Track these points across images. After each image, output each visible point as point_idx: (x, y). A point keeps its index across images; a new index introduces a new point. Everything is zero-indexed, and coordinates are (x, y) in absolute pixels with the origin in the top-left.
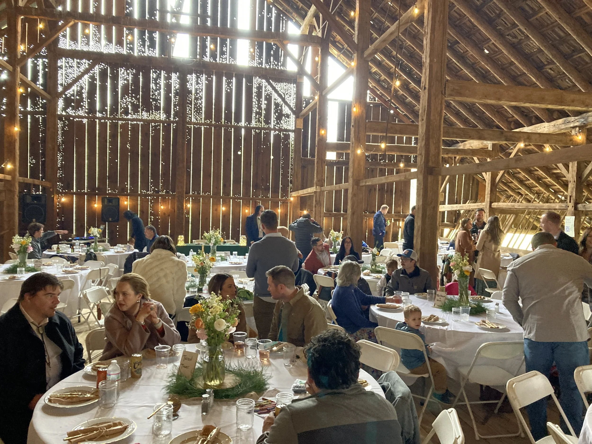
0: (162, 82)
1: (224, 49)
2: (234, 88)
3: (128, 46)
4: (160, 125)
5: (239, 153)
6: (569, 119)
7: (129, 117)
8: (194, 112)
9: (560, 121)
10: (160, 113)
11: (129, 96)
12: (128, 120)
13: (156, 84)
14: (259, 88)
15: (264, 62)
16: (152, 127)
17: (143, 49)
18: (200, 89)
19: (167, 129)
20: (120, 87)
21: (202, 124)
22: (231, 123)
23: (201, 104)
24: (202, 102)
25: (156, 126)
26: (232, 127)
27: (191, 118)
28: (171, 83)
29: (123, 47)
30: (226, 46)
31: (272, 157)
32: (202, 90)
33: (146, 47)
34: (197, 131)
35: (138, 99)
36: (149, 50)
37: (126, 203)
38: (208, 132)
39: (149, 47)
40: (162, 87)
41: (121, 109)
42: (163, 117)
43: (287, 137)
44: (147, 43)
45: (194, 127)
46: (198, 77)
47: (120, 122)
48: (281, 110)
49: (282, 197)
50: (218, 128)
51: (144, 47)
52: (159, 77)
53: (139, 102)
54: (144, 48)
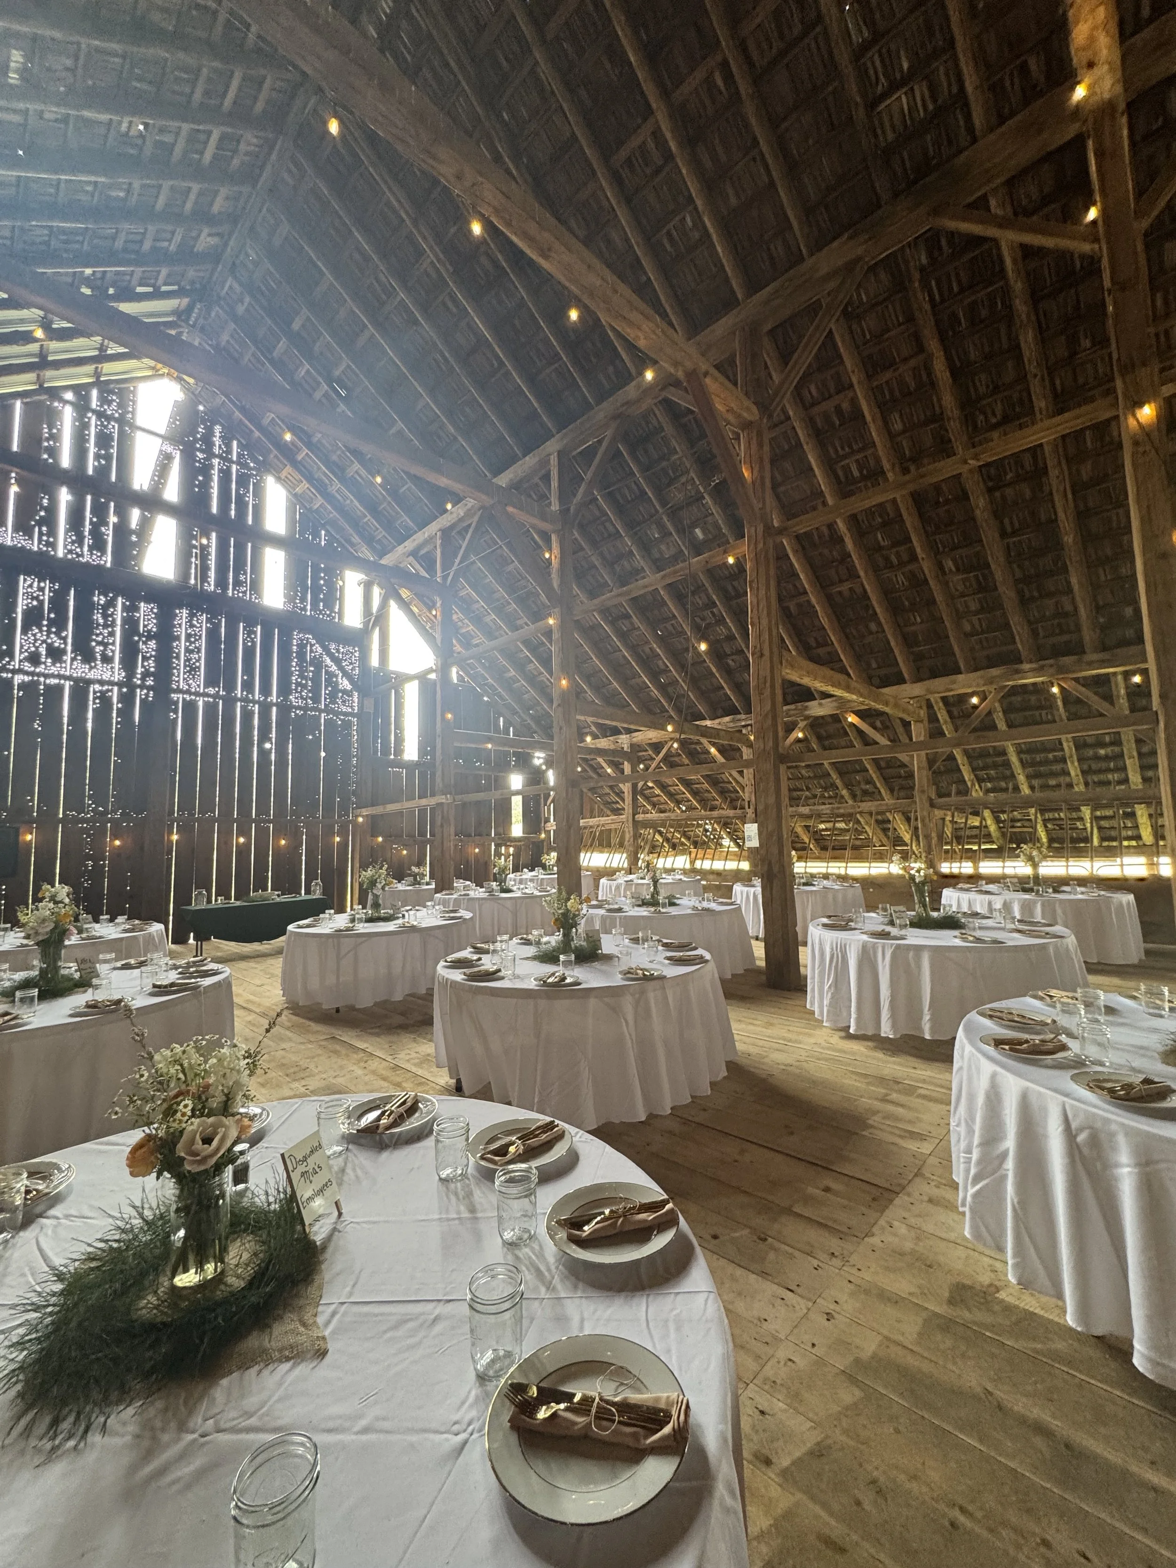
0: (119, 615)
1: (242, 578)
2: (258, 640)
3: (45, 538)
4: (111, 691)
5: (267, 746)
6: (739, 717)
7: (41, 669)
8: (185, 673)
9: (727, 719)
10: (112, 668)
11: (41, 631)
12: (39, 675)
13: (105, 616)
14: (302, 646)
15: (309, 607)
16: (95, 692)
17: (78, 550)
18: (195, 635)
19: (127, 700)
20: (19, 610)
21: (197, 694)
22: (253, 696)
23: (198, 660)
24: (200, 658)
25: (103, 693)
26: (254, 702)
27: (178, 682)
28: (139, 618)
29: (31, 538)
30: (245, 573)
31: (323, 754)
32: (200, 636)
33: (86, 548)
34: (190, 707)
35: (65, 639)
36: (92, 554)
37: (29, 837)
38: (210, 709)
39: (91, 548)
40: (119, 622)
41: (21, 653)
42: (118, 675)
43: (347, 725)
44: (88, 541)
45: (184, 699)
46: (192, 615)
47: (18, 679)
48: (337, 683)
49: (339, 817)
50: (230, 702)
51: (81, 545)
52: (111, 603)
53: (65, 643)
54: (82, 548)
